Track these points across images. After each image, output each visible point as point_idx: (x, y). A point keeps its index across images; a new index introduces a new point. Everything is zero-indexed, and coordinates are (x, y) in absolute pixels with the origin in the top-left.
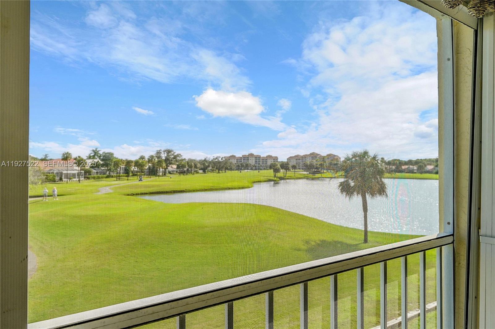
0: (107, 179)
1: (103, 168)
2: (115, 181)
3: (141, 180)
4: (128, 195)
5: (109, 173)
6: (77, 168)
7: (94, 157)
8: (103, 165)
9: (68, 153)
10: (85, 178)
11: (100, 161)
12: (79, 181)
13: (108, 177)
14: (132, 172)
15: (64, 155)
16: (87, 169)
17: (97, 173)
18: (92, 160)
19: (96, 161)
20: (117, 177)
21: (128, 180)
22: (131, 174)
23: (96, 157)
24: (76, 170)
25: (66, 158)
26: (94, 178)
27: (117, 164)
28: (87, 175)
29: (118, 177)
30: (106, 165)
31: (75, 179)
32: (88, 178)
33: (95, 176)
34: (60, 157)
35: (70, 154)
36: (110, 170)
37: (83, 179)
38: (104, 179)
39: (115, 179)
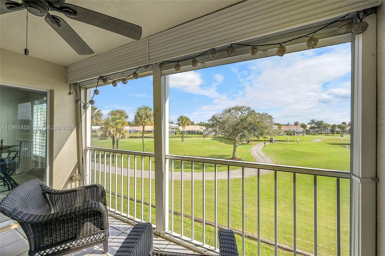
0: (320, 135)
1: (317, 129)
2: (324, 136)
3: (342, 136)
4: (331, 144)
5: (321, 132)
6: (302, 129)
7: (312, 124)
8: (317, 128)
9: (297, 122)
10: (306, 134)
11: (315, 126)
12: (303, 135)
13: (320, 134)
14: (337, 131)
15: (295, 123)
16: (308, 130)
17: (313, 131)
18: (310, 125)
19: (313, 125)
20: (325, 134)
21: (333, 136)
22: (335, 133)
23: (313, 123)
24: (302, 130)
25: (296, 124)
26: (312, 134)
27: (325, 127)
28: (308, 132)
29: (327, 134)
30: (319, 128)
31: (301, 134)
32: (308, 134)
33: (312, 133)
34: (293, 124)
35: (298, 122)
36: (321, 130)
37: (305, 134)
38: (318, 135)
39: (325, 135)
